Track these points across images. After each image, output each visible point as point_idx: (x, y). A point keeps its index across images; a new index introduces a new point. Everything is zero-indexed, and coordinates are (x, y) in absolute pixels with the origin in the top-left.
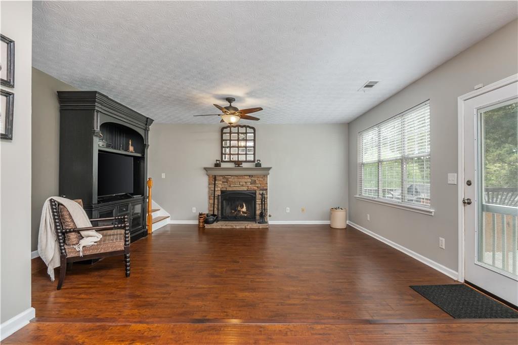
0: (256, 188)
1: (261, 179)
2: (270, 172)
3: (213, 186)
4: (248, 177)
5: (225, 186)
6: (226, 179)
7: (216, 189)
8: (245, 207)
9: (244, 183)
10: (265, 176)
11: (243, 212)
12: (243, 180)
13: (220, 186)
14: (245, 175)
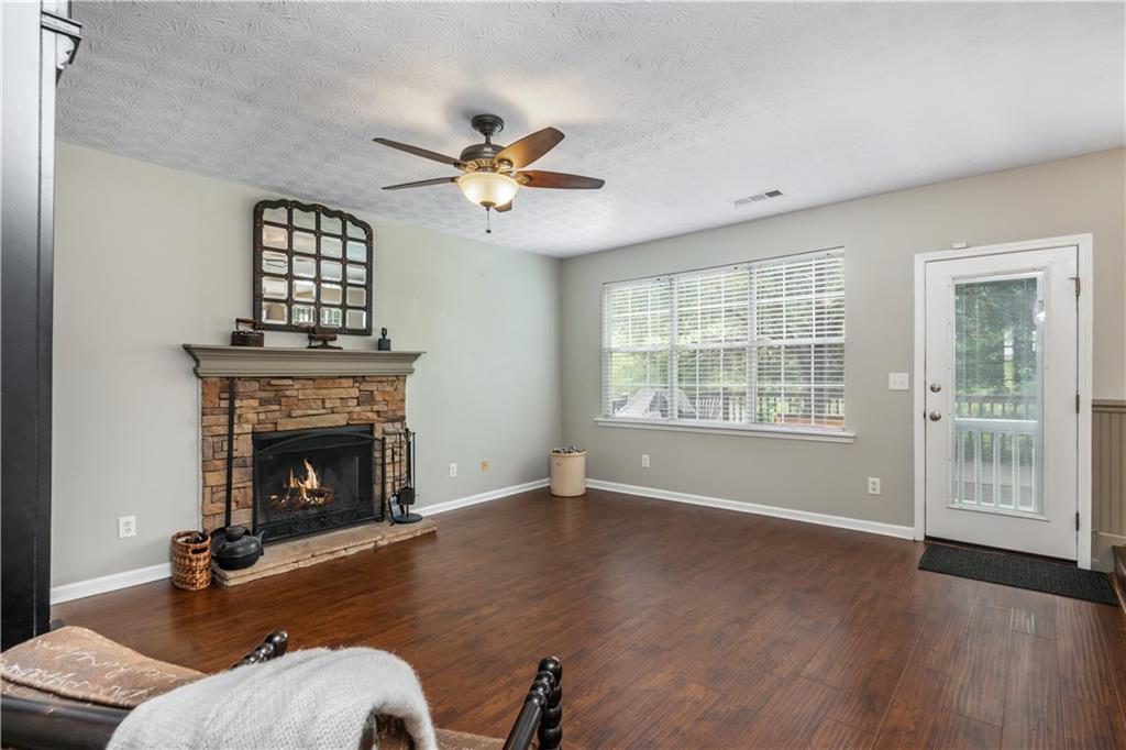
0: (373, 416)
1: (388, 388)
4: (350, 382)
5: (270, 415)
6: (272, 389)
7: (236, 430)
9: (338, 403)
12: (335, 393)
13: (252, 416)
14: (340, 377)
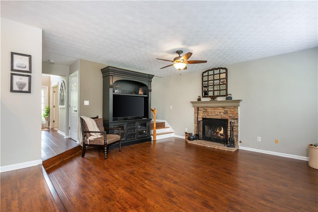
0: (228, 117)
1: (232, 110)
2: (241, 103)
3: (197, 114)
4: (222, 108)
5: (205, 115)
6: (205, 110)
7: (199, 117)
8: (222, 130)
9: (219, 113)
10: (236, 107)
11: (221, 134)
12: (217, 111)
13: (201, 114)
14: (219, 107)
